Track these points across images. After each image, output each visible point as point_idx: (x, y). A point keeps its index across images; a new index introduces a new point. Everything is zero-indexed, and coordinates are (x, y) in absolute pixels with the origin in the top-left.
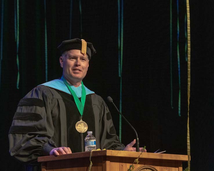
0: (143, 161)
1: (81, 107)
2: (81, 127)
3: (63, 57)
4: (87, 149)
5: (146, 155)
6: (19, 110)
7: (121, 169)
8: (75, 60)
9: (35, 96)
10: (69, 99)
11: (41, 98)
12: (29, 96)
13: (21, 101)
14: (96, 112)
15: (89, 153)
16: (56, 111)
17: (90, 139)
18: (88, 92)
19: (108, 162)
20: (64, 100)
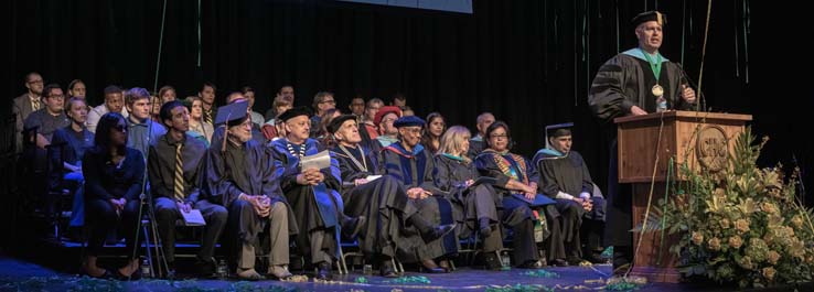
0: (709, 121)
1: (657, 72)
2: (658, 91)
3: (639, 29)
4: (658, 110)
5: (711, 115)
6: (598, 76)
7: (690, 127)
8: (652, 32)
9: (613, 63)
10: (646, 65)
11: (619, 64)
12: (608, 63)
13: (603, 67)
14: (671, 76)
15: (660, 114)
16: (634, 77)
17: (662, 101)
18: (663, 60)
19: (677, 122)
20: (643, 68)
